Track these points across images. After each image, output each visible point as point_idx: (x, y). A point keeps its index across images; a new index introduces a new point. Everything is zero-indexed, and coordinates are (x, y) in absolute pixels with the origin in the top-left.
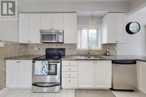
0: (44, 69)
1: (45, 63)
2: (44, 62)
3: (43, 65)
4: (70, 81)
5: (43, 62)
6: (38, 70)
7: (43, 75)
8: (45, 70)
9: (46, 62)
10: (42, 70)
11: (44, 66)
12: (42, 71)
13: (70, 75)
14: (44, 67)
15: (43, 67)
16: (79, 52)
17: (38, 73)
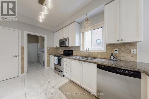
4: (66, 72)
7: (56, 64)
13: (66, 68)
16: (82, 53)
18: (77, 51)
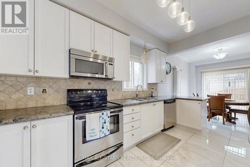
0: (105, 125)
1: (107, 115)
2: (105, 113)
3: (103, 118)
4: (133, 135)
5: (103, 114)
6: (93, 129)
7: (105, 136)
8: (107, 127)
9: (107, 113)
10: (103, 128)
11: (105, 120)
12: (103, 130)
13: (133, 127)
14: (105, 123)
15: (103, 123)
17: (96, 135)
18: (115, 91)
